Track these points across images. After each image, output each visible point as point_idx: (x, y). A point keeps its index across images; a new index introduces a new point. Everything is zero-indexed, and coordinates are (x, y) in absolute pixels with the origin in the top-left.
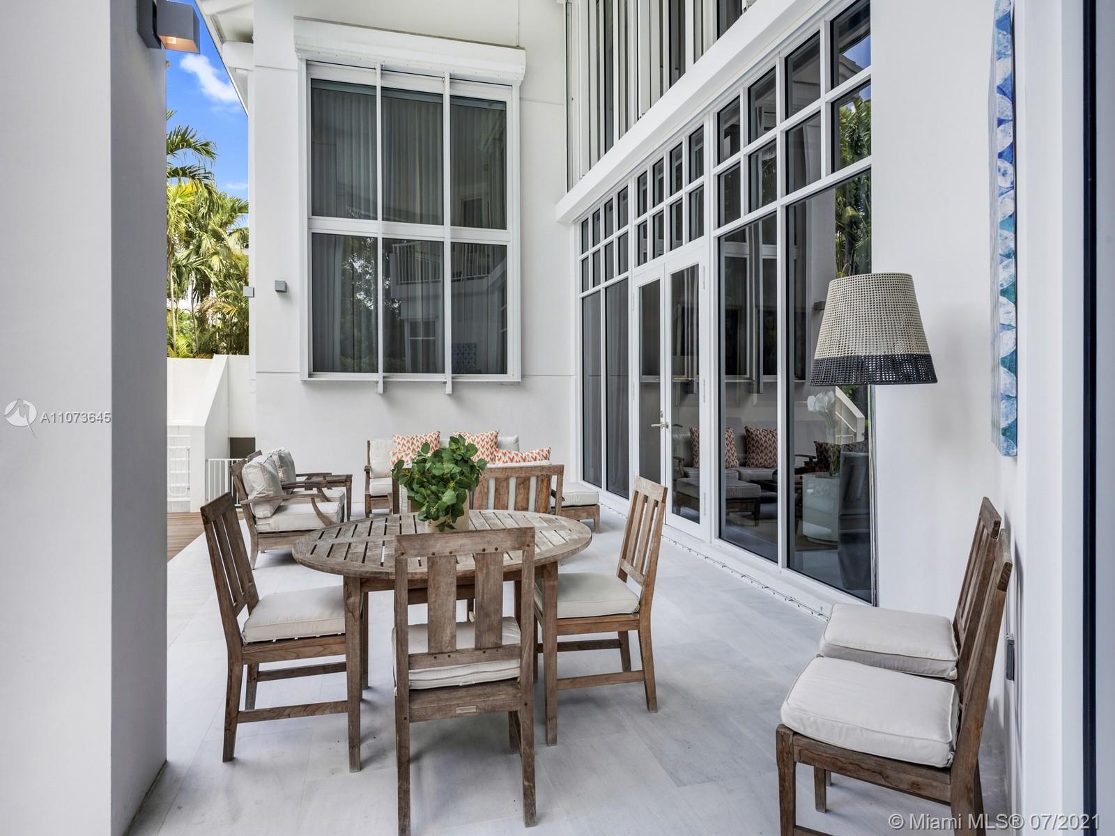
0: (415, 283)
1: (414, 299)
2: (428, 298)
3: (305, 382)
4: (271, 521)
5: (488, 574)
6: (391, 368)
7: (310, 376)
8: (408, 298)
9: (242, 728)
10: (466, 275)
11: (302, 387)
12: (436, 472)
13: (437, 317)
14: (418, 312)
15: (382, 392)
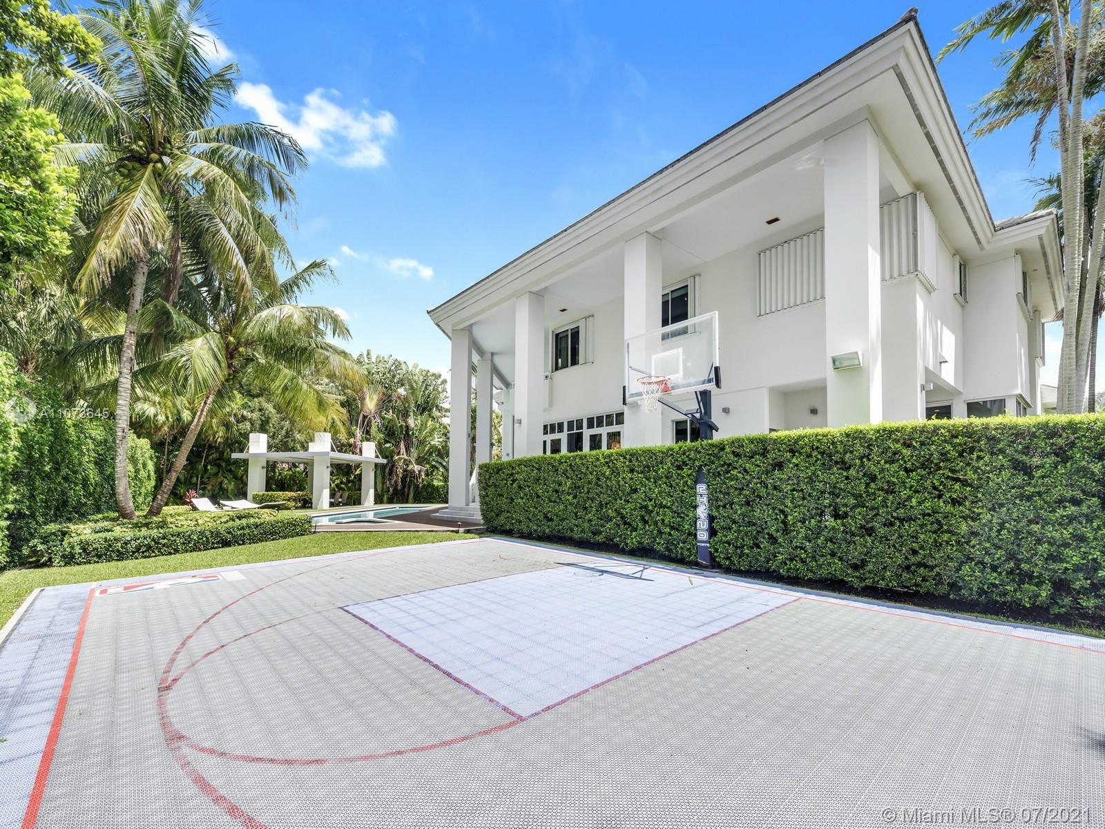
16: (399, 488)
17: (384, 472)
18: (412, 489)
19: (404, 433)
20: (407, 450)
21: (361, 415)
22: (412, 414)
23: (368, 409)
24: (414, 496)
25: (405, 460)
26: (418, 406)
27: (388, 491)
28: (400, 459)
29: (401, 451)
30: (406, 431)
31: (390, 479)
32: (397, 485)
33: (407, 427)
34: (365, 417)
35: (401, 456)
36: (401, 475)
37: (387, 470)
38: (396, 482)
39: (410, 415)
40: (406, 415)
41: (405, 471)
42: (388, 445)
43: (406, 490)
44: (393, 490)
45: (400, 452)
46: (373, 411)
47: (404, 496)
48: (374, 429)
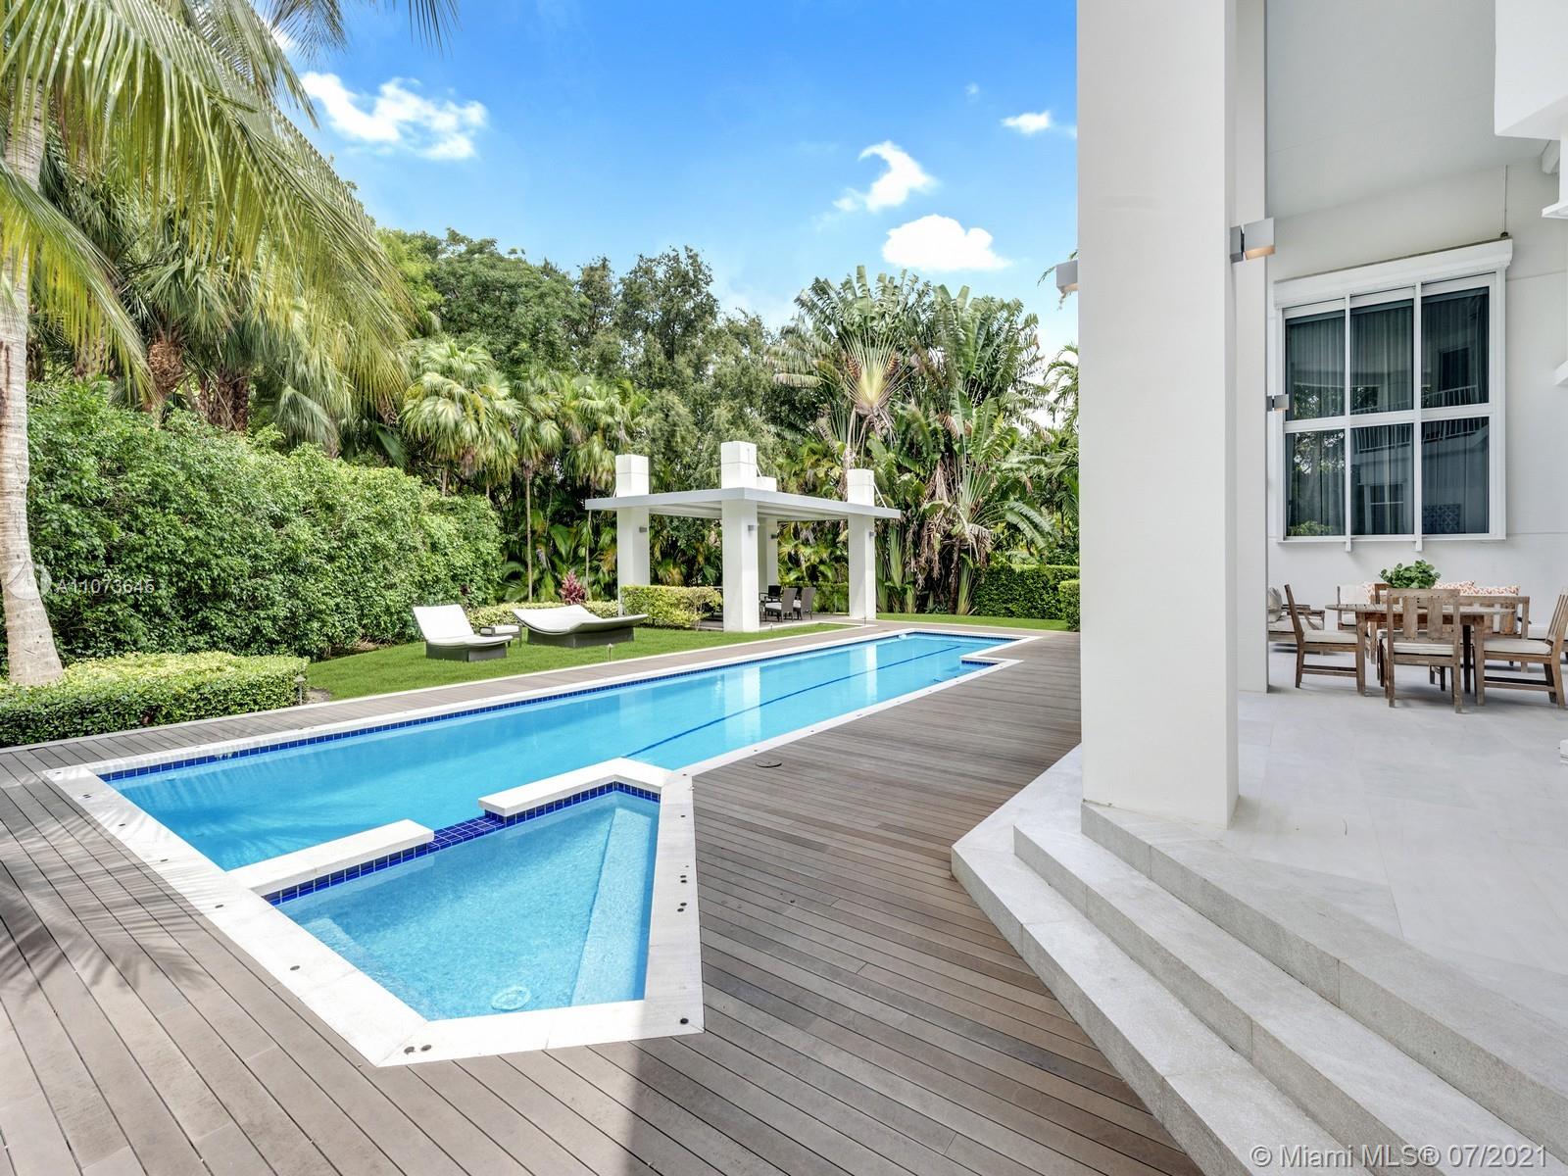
0: (1382, 449)
1: (1381, 462)
2: (1396, 460)
3: (1280, 544)
4: (1275, 625)
5: (1434, 607)
6: (1359, 530)
7: (1284, 539)
8: (1375, 462)
9: (1305, 677)
10: (1444, 433)
11: (1278, 547)
12: (1407, 576)
13: (1406, 480)
14: (1386, 478)
15: (1349, 550)
16: (936, 574)
17: (905, 541)
18: (964, 578)
19: (942, 448)
20: (951, 486)
21: (853, 414)
22: (957, 403)
23: (867, 400)
24: (969, 593)
25: (947, 510)
26: (972, 384)
27: (915, 582)
28: (934, 509)
29: (938, 491)
30: (946, 445)
31: (917, 556)
32: (932, 569)
33: (948, 434)
34: (860, 418)
35: (937, 502)
36: (937, 547)
37: (910, 537)
38: (929, 561)
39: (953, 407)
40: (944, 408)
41: (948, 536)
42: (906, 477)
43: (952, 579)
44: (925, 579)
45: (934, 493)
46: (876, 405)
47: (949, 593)
48: (875, 443)
